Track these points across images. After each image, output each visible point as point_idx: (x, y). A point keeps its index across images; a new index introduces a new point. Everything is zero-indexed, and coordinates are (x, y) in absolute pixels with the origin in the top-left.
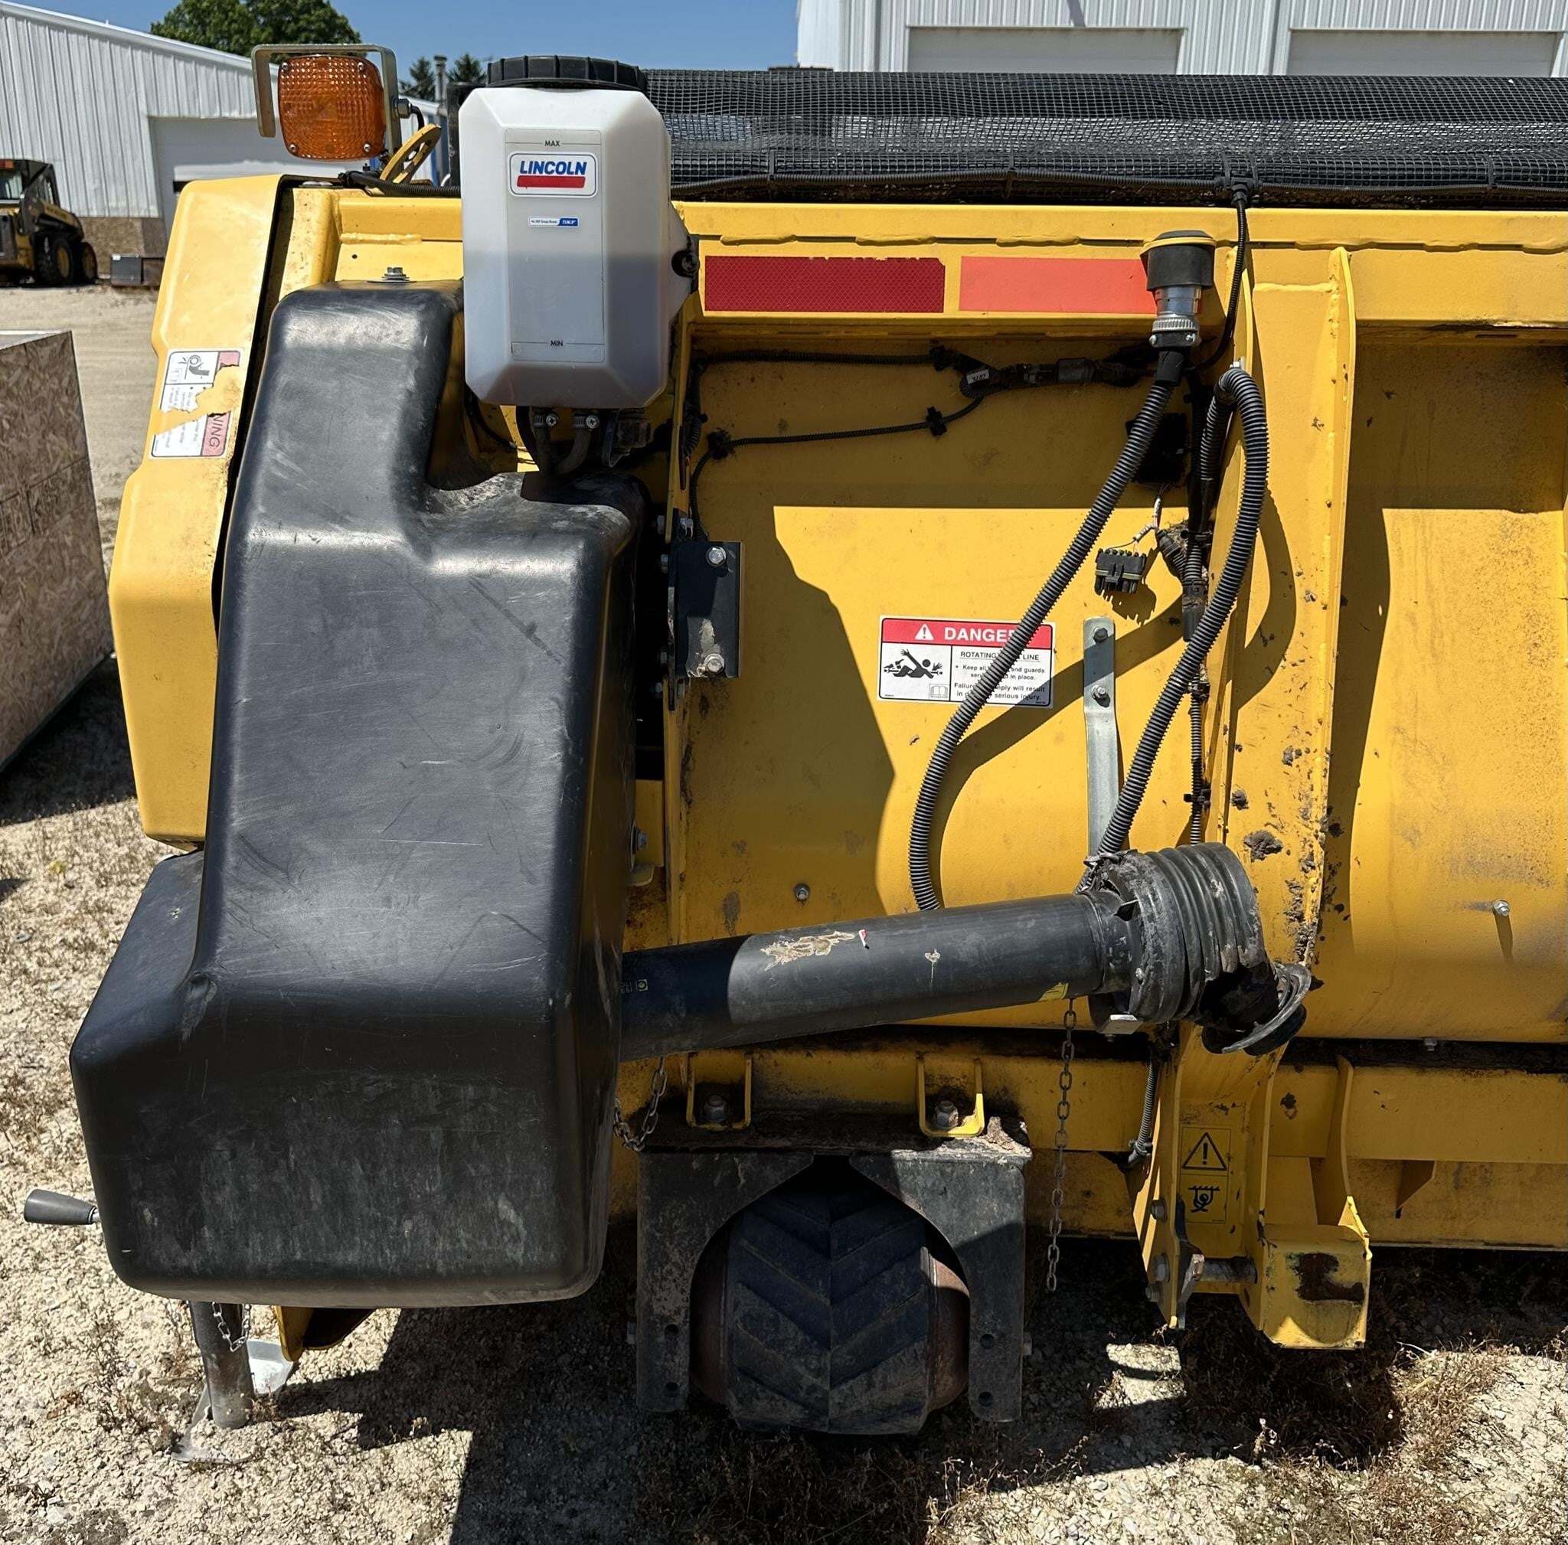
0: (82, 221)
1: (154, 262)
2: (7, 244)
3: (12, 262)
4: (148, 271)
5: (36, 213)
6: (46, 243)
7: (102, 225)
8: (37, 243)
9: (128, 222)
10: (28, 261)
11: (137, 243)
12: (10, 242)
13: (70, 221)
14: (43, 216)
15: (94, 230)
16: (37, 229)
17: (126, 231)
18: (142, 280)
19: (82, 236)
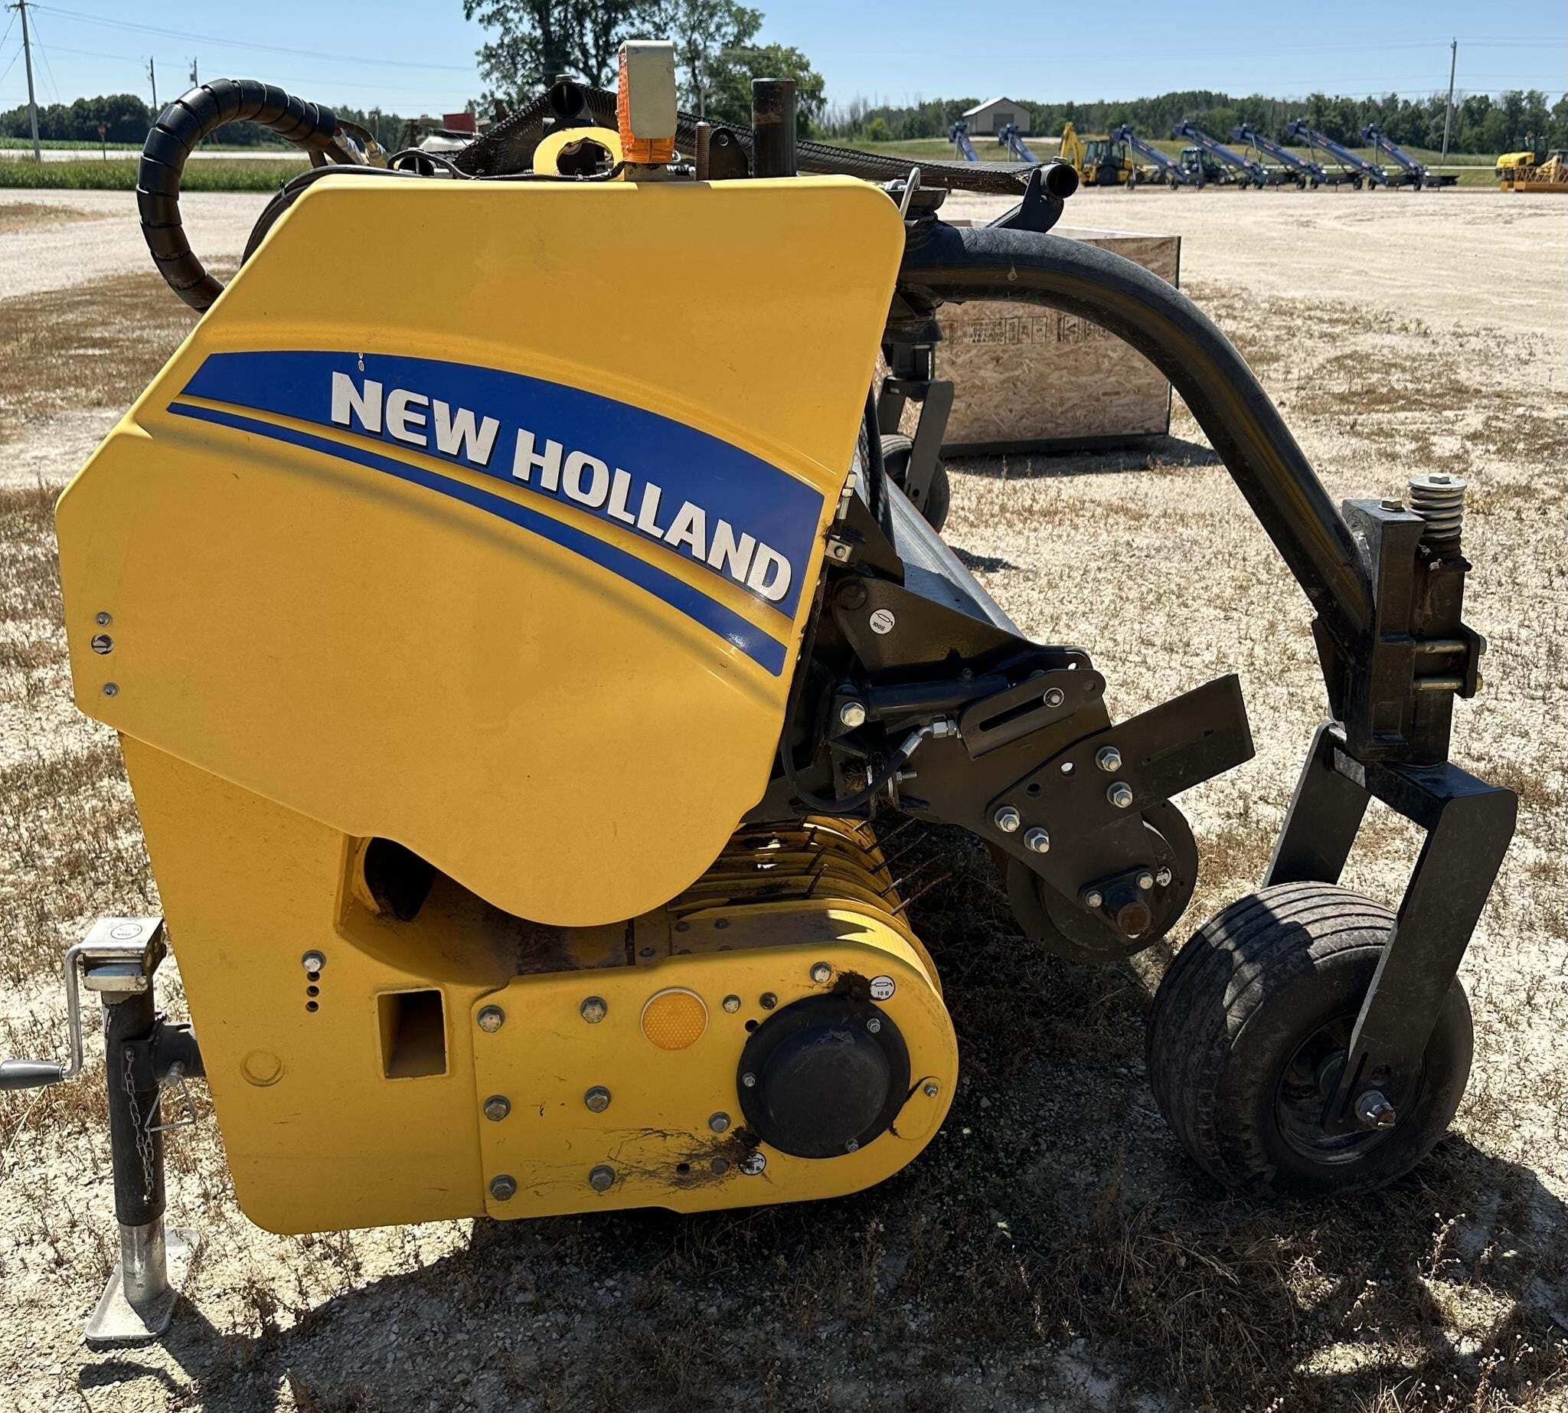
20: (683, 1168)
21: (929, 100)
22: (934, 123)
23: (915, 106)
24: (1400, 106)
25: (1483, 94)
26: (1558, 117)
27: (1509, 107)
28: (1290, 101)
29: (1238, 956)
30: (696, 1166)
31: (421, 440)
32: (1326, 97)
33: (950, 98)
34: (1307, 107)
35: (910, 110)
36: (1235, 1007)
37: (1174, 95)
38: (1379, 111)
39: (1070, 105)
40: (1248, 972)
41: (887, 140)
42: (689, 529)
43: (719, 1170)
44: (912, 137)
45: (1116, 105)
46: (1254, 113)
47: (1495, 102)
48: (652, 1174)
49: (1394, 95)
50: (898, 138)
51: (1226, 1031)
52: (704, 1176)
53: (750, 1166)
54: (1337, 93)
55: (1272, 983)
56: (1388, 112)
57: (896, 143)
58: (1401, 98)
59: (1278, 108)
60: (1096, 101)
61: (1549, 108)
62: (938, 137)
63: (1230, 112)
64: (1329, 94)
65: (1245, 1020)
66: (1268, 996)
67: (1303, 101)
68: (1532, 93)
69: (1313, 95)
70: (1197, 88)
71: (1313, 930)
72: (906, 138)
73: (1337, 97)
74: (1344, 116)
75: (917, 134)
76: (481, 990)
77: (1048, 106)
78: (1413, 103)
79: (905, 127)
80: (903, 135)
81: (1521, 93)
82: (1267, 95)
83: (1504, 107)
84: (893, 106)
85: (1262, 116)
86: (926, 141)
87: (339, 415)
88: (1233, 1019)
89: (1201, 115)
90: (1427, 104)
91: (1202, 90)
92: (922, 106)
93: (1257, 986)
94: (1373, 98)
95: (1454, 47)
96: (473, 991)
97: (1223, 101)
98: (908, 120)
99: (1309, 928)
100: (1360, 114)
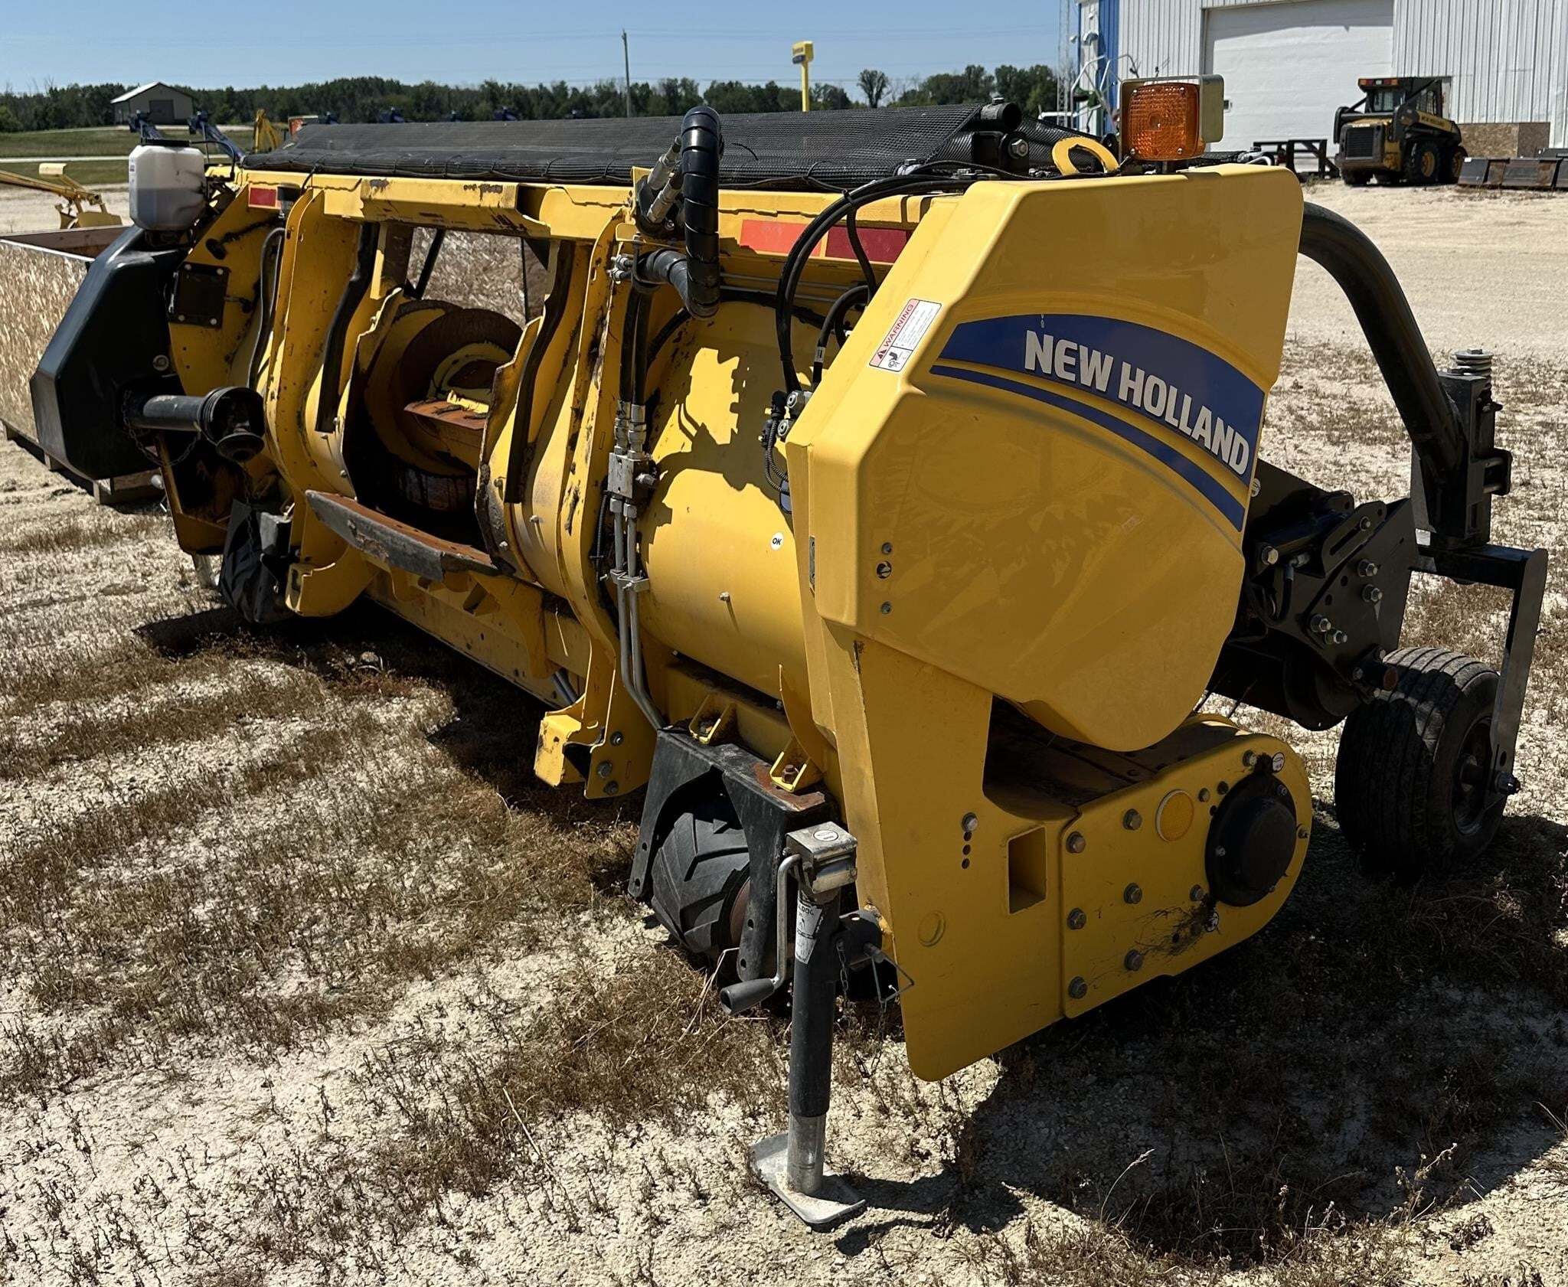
0: (1461, 127)
1: (1500, 164)
2: (1376, 150)
3: (1378, 165)
4: (1493, 172)
5: (1410, 122)
6: (1414, 148)
7: (1484, 130)
8: (1406, 149)
9: (1508, 126)
10: (1395, 164)
11: (1513, 146)
12: (1379, 148)
13: (1447, 128)
14: (1417, 125)
15: (1476, 134)
16: (1408, 136)
17: (1505, 135)
18: (1486, 180)
19: (1460, 140)
20: (1176, 938)
21: (61, 85)
22: (74, 111)
23: (44, 92)
24: (570, 92)
25: (644, 82)
26: (710, 102)
27: (668, 94)
28: (462, 87)
29: (1411, 700)
30: (1182, 934)
31: (1072, 377)
32: (500, 84)
33: (87, 84)
34: (482, 94)
35: (39, 98)
36: (1427, 732)
37: (344, 81)
38: (551, 98)
39: (230, 90)
40: (1426, 708)
41: (15, 131)
42: (1204, 427)
43: (1195, 932)
44: (47, 127)
45: (282, 90)
46: (430, 99)
47: (654, 89)
48: (1158, 948)
49: (563, 83)
50: (29, 128)
51: (1427, 751)
52: (1188, 940)
53: (1210, 925)
54: (510, 81)
55: (1445, 709)
56: (559, 99)
57: (28, 134)
58: (570, 85)
59: (453, 95)
60: (259, 87)
61: (701, 93)
62: (79, 126)
63: (404, 99)
64: (502, 81)
65: (1437, 739)
66: (1447, 720)
67: (477, 88)
68: (684, 81)
69: (487, 83)
70: (367, 74)
71: (1448, 671)
72: (39, 128)
73: (510, 85)
74: (518, 103)
75: (52, 124)
76: (1065, 821)
77: (204, 92)
78: (581, 90)
79: (36, 115)
80: (35, 125)
81: (676, 80)
82: (440, 81)
83: (663, 94)
84: (18, 91)
85: (439, 102)
86: (65, 131)
87: (1030, 365)
88: (1429, 740)
89: (376, 101)
90: (594, 91)
91: (373, 76)
92: (53, 92)
93: (1436, 714)
94: (544, 85)
95: (625, 39)
96: (1059, 823)
97: (395, 88)
98: (41, 108)
99: (1446, 670)
100: (533, 101)
